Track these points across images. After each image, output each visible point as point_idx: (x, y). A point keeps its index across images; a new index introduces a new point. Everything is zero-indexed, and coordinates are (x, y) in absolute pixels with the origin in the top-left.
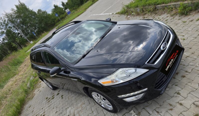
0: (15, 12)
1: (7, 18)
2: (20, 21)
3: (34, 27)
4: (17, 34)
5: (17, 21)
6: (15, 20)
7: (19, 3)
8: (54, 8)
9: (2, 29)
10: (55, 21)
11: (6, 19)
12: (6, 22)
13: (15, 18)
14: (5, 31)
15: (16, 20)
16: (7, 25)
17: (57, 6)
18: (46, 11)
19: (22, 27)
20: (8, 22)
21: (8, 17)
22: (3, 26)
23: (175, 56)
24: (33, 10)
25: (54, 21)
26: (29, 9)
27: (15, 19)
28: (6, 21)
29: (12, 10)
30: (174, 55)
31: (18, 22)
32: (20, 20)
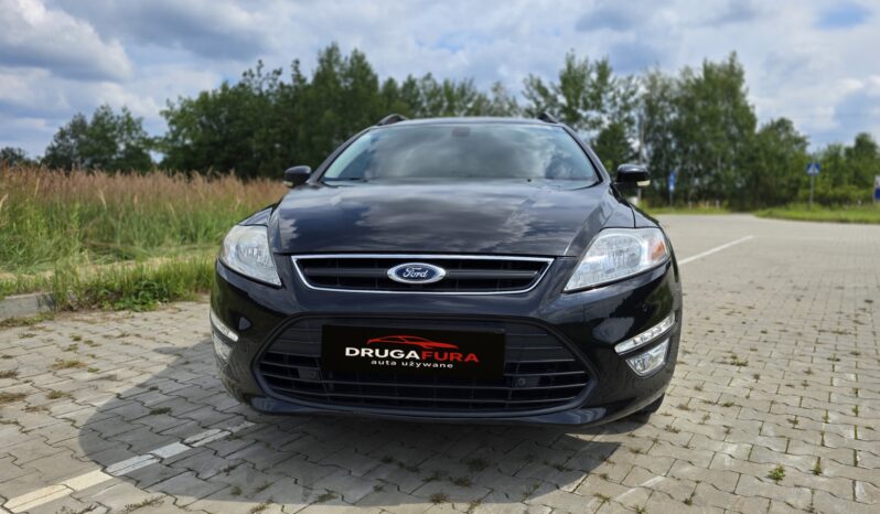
0: (688, 81)
1: (648, 88)
2: (677, 122)
3: (704, 165)
4: (631, 154)
5: (668, 114)
6: (662, 108)
7: (728, 62)
8: (851, 143)
9: (604, 112)
10: (801, 193)
11: (642, 90)
12: (632, 99)
13: (671, 102)
14: (606, 123)
15: (669, 110)
16: (627, 108)
17: (872, 147)
18: (807, 140)
19: (667, 141)
20: (637, 102)
21: (652, 87)
22: (615, 104)
23: (441, 356)
24: (753, 107)
25: (795, 190)
26: (744, 96)
27: (667, 104)
28: (636, 96)
29: (687, 71)
30: (441, 351)
31: (667, 120)
32: (680, 115)
